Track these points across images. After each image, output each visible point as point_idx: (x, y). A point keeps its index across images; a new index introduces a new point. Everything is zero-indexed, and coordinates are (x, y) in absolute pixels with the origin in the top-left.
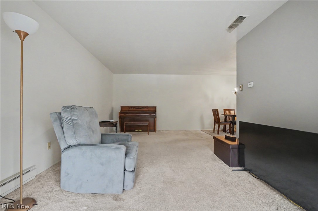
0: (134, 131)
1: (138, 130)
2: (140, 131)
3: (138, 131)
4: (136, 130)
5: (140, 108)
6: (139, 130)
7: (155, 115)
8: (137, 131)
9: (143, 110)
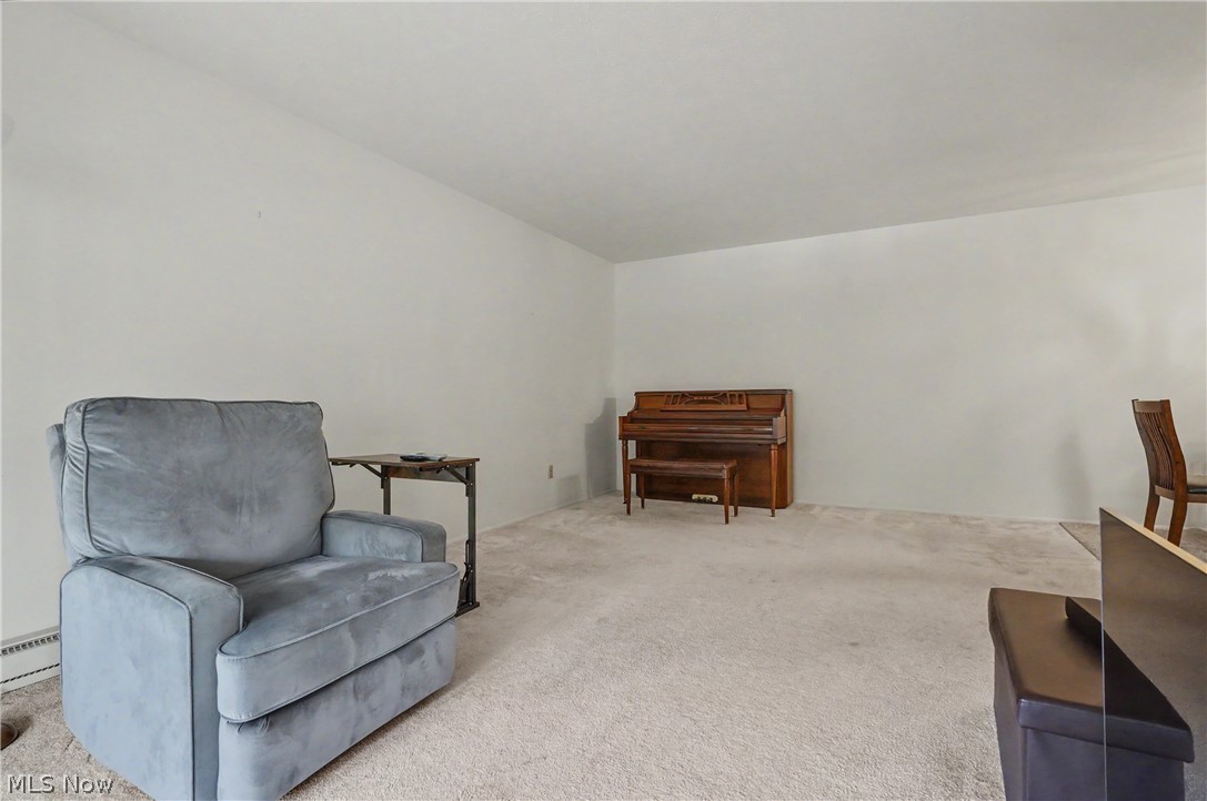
0: (687, 498)
1: (702, 497)
2: (711, 502)
3: (704, 501)
4: (695, 497)
5: (710, 398)
6: (708, 497)
7: (771, 433)
8: (699, 501)
9: (723, 407)
